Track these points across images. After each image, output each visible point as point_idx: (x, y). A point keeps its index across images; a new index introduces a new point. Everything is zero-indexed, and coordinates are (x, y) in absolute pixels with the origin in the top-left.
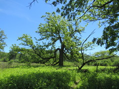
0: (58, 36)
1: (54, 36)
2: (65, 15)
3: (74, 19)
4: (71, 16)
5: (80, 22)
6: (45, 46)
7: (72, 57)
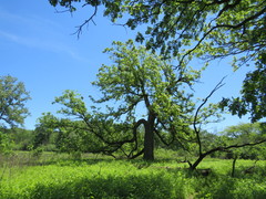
0: (140, 92)
1: (133, 93)
2: (156, 47)
3: (175, 54)
4: (169, 48)
5: (190, 59)
6: (111, 114)
7: (174, 138)
